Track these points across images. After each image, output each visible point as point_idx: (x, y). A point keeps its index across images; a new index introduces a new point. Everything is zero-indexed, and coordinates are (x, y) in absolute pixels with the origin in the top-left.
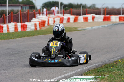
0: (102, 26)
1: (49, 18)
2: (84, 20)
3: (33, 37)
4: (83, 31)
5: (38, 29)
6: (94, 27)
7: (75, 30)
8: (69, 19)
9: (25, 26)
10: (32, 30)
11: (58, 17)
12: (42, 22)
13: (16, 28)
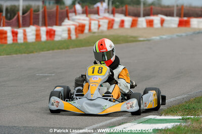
0: (177, 36)
1: (91, 20)
2: (147, 25)
3: (67, 50)
4: (147, 42)
5: (73, 37)
6: (164, 37)
7: (134, 40)
8: (122, 22)
9: (52, 32)
10: (63, 39)
11: (106, 18)
12: (79, 26)
13: (38, 36)
